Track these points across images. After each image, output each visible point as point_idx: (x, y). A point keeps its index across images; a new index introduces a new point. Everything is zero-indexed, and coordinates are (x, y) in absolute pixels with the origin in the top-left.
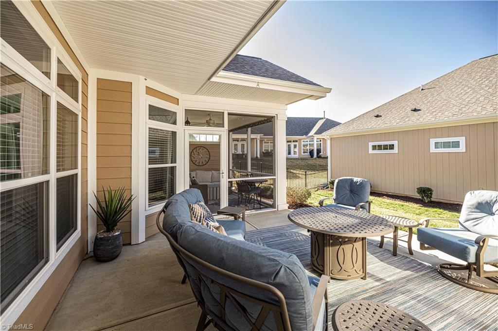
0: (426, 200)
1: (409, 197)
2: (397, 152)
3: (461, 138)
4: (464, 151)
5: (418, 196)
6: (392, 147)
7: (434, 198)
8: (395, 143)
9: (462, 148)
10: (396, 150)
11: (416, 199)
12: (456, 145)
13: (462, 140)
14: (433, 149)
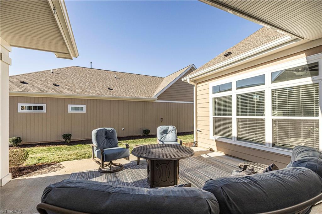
0: (68, 141)
1: (54, 142)
2: (45, 112)
3: (84, 105)
4: (85, 112)
5: (63, 140)
6: (41, 108)
7: (72, 139)
8: (44, 106)
9: (84, 111)
10: (44, 111)
11: (62, 142)
12: (82, 109)
13: (84, 106)
14: (70, 111)
